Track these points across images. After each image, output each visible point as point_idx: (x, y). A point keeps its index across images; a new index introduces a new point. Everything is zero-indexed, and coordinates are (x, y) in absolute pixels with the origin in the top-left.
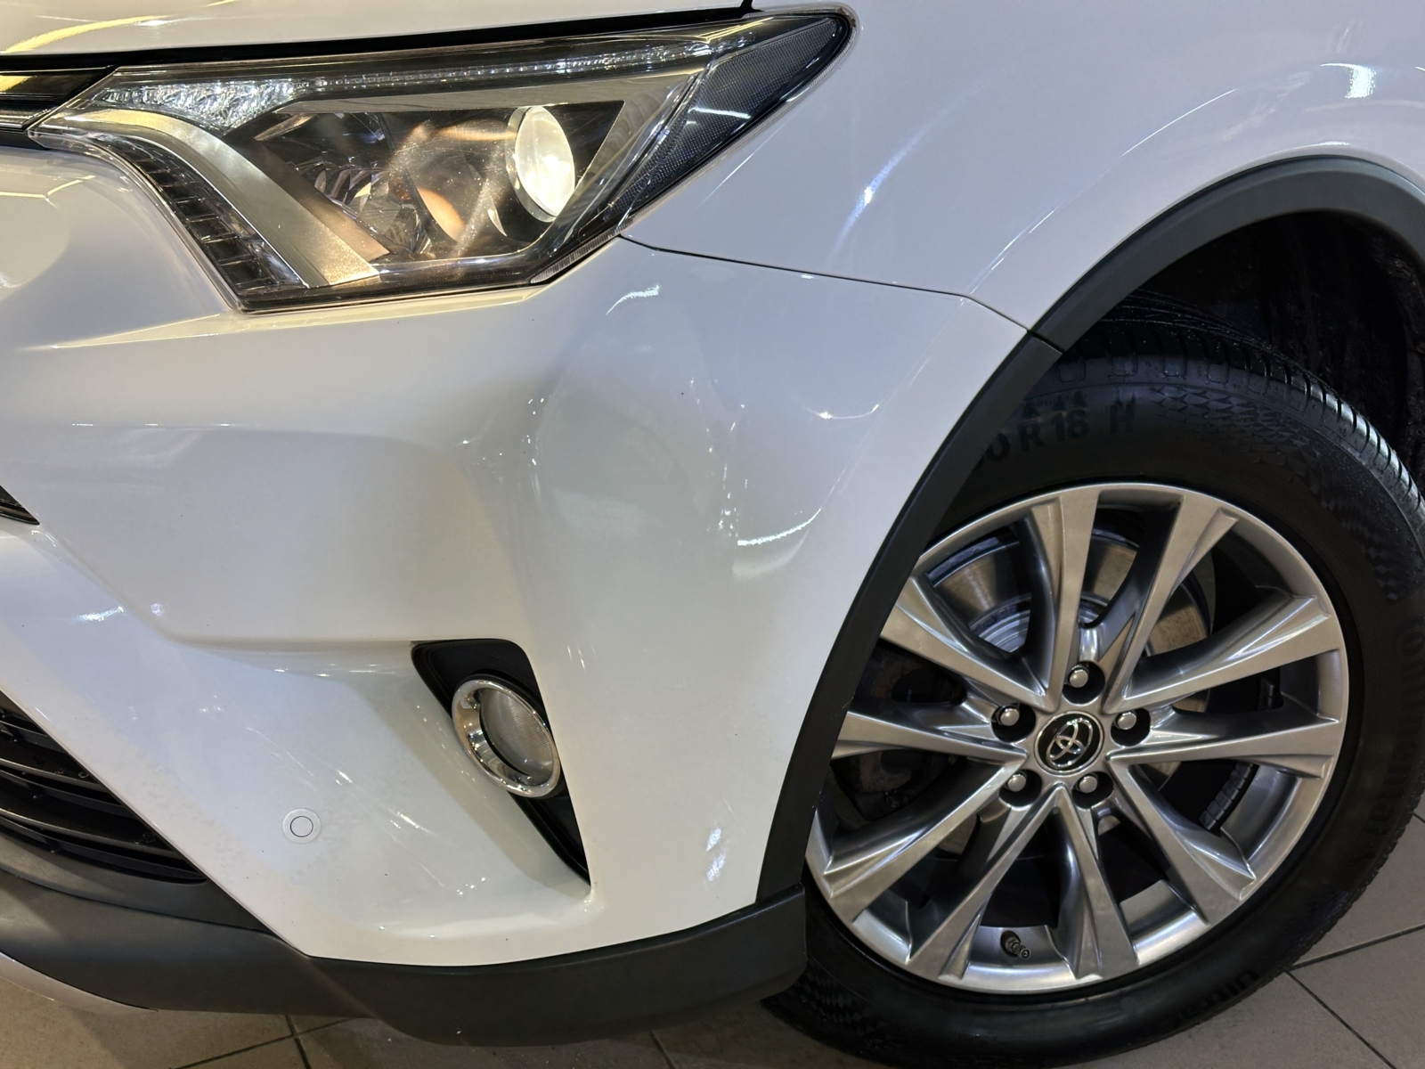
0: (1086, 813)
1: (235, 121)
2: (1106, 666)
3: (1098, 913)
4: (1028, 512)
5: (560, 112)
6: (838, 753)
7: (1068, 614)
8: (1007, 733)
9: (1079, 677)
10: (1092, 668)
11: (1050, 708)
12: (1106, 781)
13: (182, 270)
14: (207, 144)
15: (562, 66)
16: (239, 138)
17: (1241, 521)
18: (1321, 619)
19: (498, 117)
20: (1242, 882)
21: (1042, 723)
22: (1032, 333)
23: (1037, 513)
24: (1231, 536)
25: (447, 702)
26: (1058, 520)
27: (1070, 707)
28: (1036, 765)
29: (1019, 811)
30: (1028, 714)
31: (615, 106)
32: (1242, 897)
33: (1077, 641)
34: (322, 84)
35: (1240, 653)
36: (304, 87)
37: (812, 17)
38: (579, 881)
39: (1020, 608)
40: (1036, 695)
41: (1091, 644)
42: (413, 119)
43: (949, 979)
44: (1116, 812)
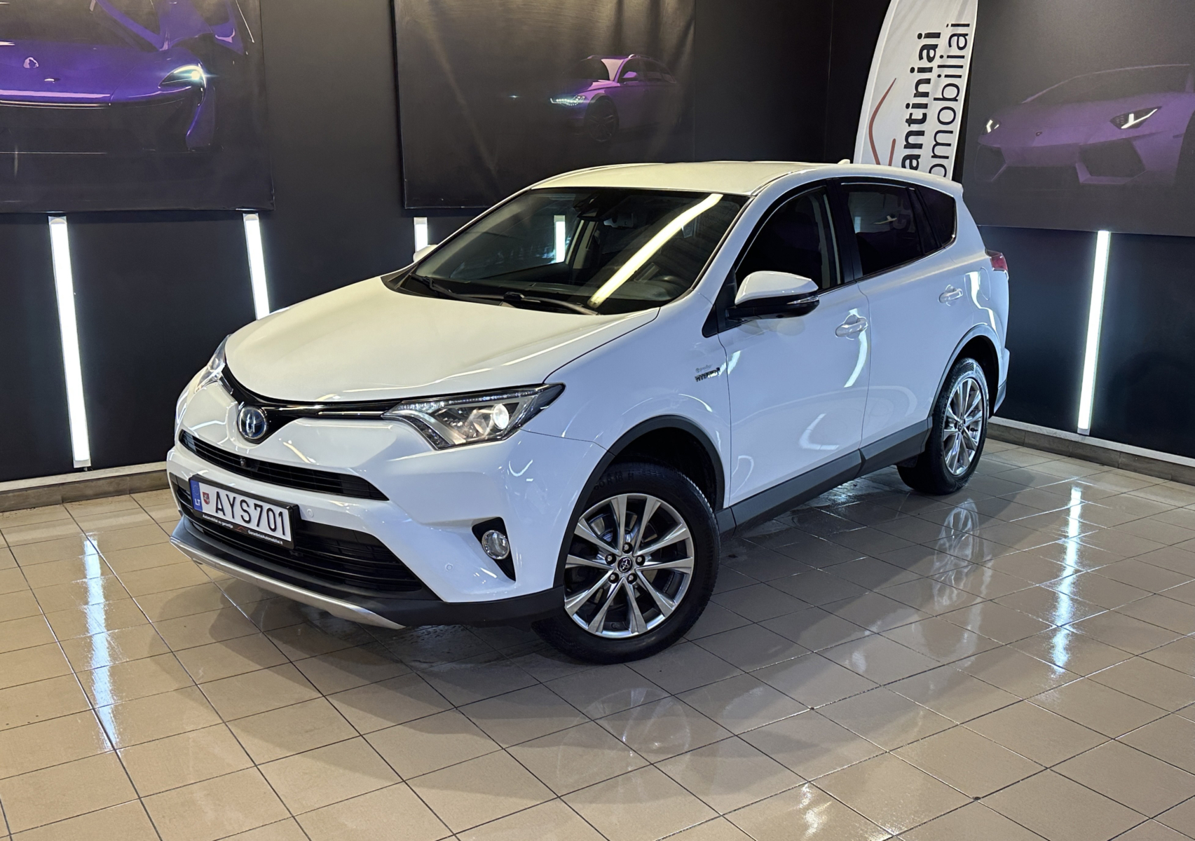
0: (631, 586)
1: (430, 411)
2: (633, 544)
3: (636, 614)
4: (610, 501)
5: (505, 405)
6: (567, 567)
7: (622, 530)
8: (610, 563)
9: (627, 547)
10: (629, 544)
11: (620, 555)
12: (635, 576)
13: (422, 442)
14: (427, 417)
15: (505, 396)
16: (432, 415)
17: (662, 503)
18: (685, 529)
19: (490, 407)
20: (672, 606)
21: (618, 559)
22: (608, 451)
23: (612, 501)
24: (660, 507)
25: (480, 541)
26: (618, 504)
27: (625, 555)
28: (617, 571)
29: (613, 586)
30: (614, 556)
31: (518, 403)
32: (673, 609)
33: (625, 538)
34: (450, 402)
35: (667, 538)
36: (446, 403)
37: (558, 385)
38: (512, 581)
39: (610, 532)
40: (616, 552)
41: (629, 539)
42: (473, 408)
43: (598, 634)
44: (637, 584)
